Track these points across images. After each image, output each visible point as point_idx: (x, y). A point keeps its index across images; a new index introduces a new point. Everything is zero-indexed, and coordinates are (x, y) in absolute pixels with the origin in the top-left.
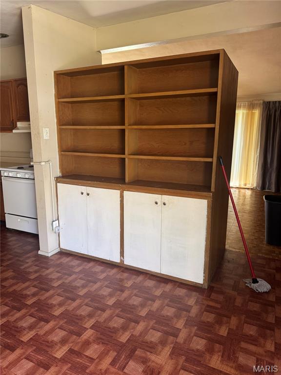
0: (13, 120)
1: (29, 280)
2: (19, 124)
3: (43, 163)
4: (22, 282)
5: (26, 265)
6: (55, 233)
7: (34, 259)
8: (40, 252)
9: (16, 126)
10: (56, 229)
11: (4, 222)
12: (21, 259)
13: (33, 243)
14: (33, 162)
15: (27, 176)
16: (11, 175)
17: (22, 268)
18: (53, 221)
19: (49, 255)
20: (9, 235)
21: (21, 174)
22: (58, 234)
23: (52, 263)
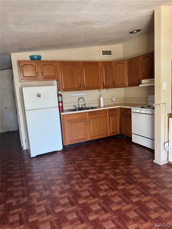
0: (139, 79)
1: (150, 178)
2: (143, 81)
3: (161, 105)
4: (146, 178)
5: (147, 168)
6: (166, 150)
7: (151, 165)
8: (154, 161)
9: (141, 83)
10: (167, 149)
11: (131, 138)
12: (143, 163)
13: (149, 154)
14: (154, 104)
15: (147, 113)
16: (137, 111)
17: (145, 168)
18: (165, 143)
19: (161, 164)
20: (133, 146)
21: (144, 111)
22: (167, 152)
23: (164, 170)
